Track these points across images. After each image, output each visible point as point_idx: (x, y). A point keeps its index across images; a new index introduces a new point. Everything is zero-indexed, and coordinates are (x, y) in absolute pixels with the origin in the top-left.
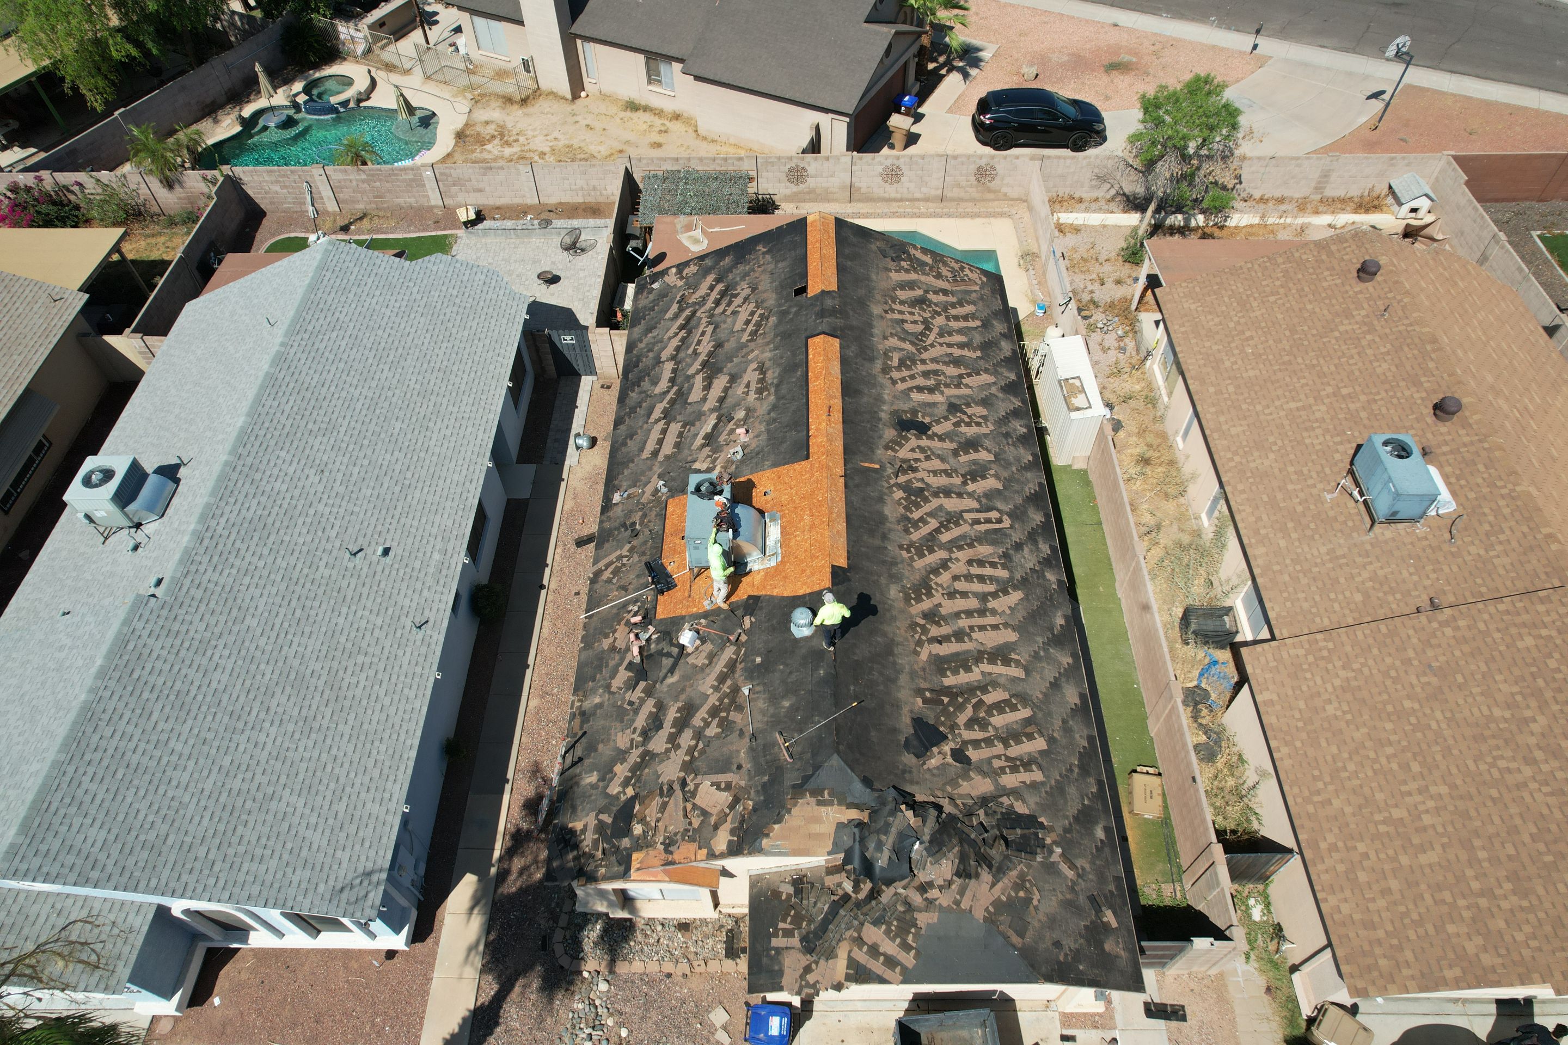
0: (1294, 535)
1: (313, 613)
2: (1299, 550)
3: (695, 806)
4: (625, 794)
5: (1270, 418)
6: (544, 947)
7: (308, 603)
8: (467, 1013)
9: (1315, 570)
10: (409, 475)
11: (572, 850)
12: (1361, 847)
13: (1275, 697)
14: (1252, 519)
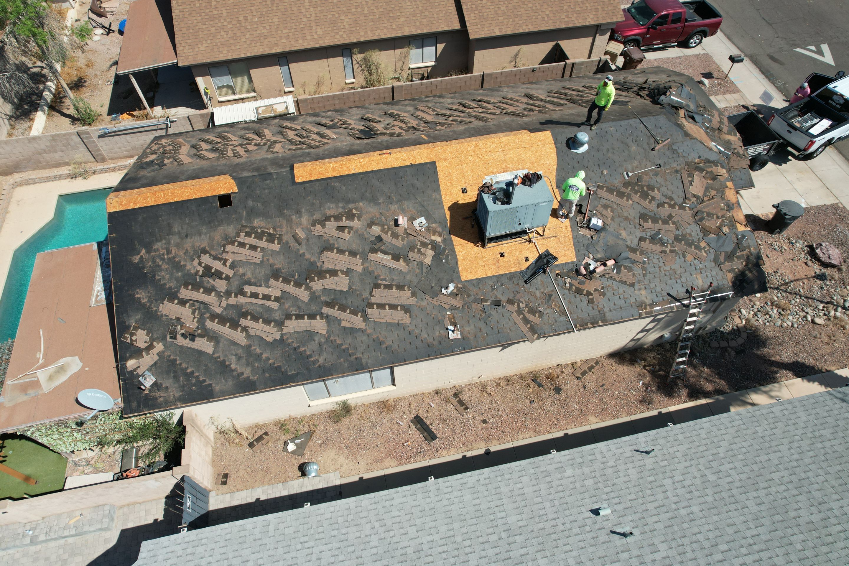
0: (398, 14)
1: (711, 535)
2: (408, 13)
3: (705, 195)
4: (705, 247)
5: (314, 15)
6: (743, 351)
7: (706, 544)
8: (805, 380)
9: (420, 8)
10: (494, 538)
11: (746, 275)
12: (566, 7)
13: (498, 28)
14: (385, 30)
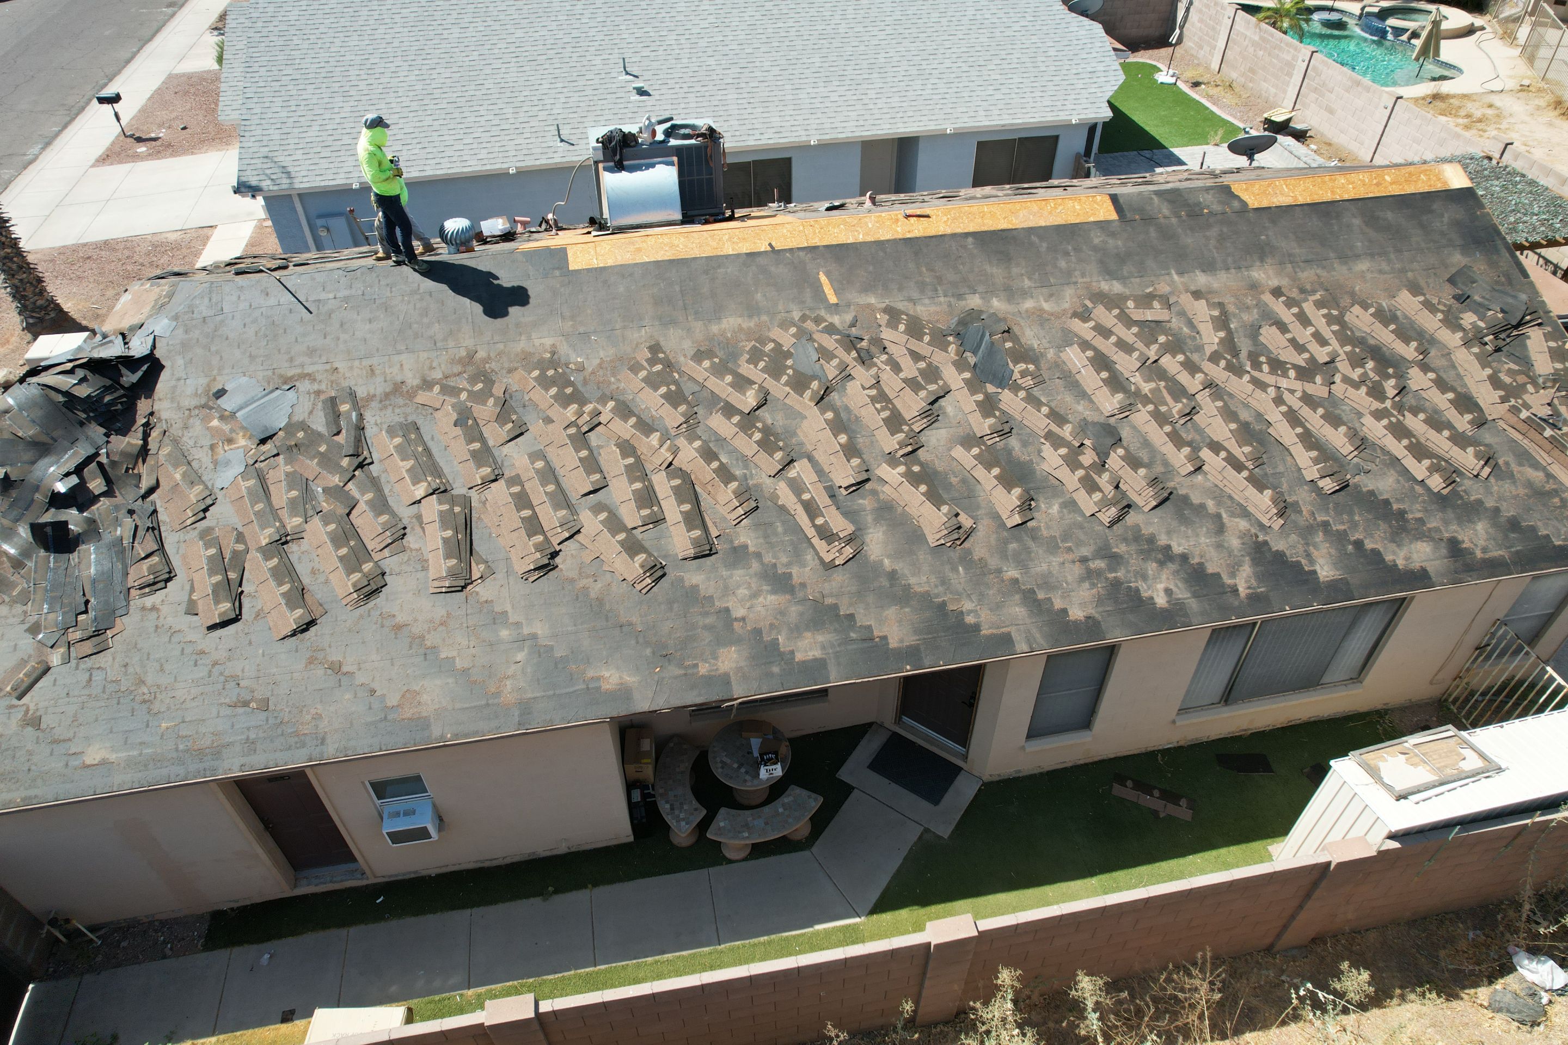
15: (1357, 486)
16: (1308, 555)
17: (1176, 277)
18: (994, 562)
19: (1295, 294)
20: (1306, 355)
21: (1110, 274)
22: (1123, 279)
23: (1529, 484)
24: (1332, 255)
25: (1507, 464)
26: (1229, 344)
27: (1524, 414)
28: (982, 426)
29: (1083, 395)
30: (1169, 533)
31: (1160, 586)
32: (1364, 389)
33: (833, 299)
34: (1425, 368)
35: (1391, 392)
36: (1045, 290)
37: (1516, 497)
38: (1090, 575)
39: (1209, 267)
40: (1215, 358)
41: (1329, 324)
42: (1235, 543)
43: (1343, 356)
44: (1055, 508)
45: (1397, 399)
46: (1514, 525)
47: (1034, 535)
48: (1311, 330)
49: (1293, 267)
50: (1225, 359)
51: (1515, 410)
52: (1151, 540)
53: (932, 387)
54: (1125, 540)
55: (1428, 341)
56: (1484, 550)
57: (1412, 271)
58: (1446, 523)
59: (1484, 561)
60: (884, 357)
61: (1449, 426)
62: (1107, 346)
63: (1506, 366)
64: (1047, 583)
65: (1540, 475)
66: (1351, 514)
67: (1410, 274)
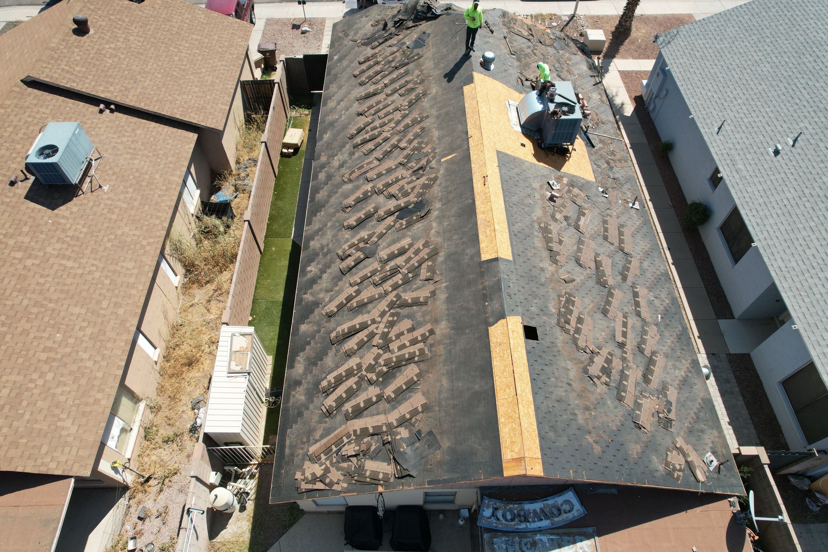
0: (147, 177)
5: (96, 262)
15: (331, 348)
16: (310, 323)
17: (444, 285)
18: (334, 219)
19: (430, 341)
20: (394, 338)
21: (449, 257)
22: (445, 261)
23: (314, 430)
24: (454, 367)
25: (326, 422)
26: (405, 305)
27: (346, 440)
28: (381, 212)
29: (389, 245)
30: (330, 273)
31: (313, 269)
32: (373, 363)
33: (442, 160)
34: (380, 397)
35: (369, 376)
36: (441, 231)
37: (311, 419)
38: (322, 248)
39: (449, 300)
40: (398, 296)
41: (409, 353)
42: (321, 296)
43: (391, 356)
44: (347, 236)
45: (366, 378)
46: (300, 414)
47: (340, 230)
48: (408, 344)
49: (446, 344)
50: (397, 301)
51: (348, 436)
52: (329, 267)
53: (400, 195)
54: (331, 258)
55: (394, 405)
56: (294, 396)
57: (439, 411)
58: (308, 383)
59: (290, 394)
60: (415, 179)
61: (348, 399)
62: (410, 253)
63: (374, 444)
64: (324, 234)
65: (317, 437)
66: (321, 343)
67: (437, 409)
